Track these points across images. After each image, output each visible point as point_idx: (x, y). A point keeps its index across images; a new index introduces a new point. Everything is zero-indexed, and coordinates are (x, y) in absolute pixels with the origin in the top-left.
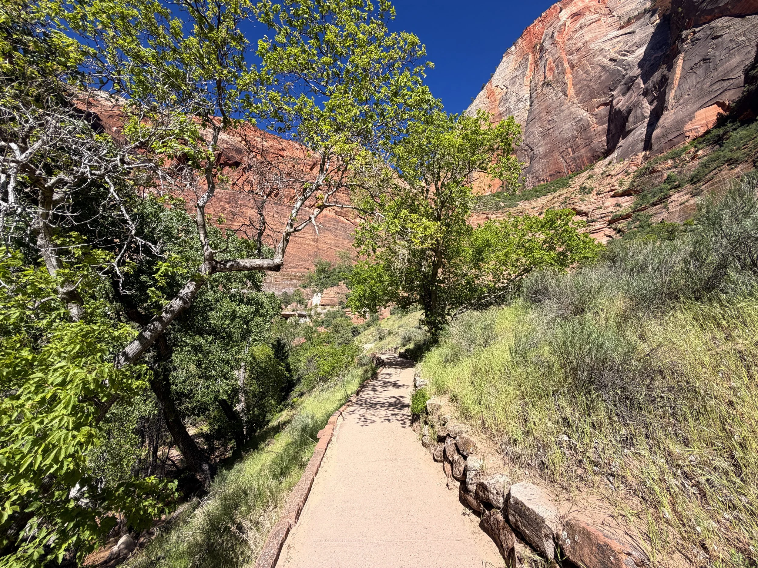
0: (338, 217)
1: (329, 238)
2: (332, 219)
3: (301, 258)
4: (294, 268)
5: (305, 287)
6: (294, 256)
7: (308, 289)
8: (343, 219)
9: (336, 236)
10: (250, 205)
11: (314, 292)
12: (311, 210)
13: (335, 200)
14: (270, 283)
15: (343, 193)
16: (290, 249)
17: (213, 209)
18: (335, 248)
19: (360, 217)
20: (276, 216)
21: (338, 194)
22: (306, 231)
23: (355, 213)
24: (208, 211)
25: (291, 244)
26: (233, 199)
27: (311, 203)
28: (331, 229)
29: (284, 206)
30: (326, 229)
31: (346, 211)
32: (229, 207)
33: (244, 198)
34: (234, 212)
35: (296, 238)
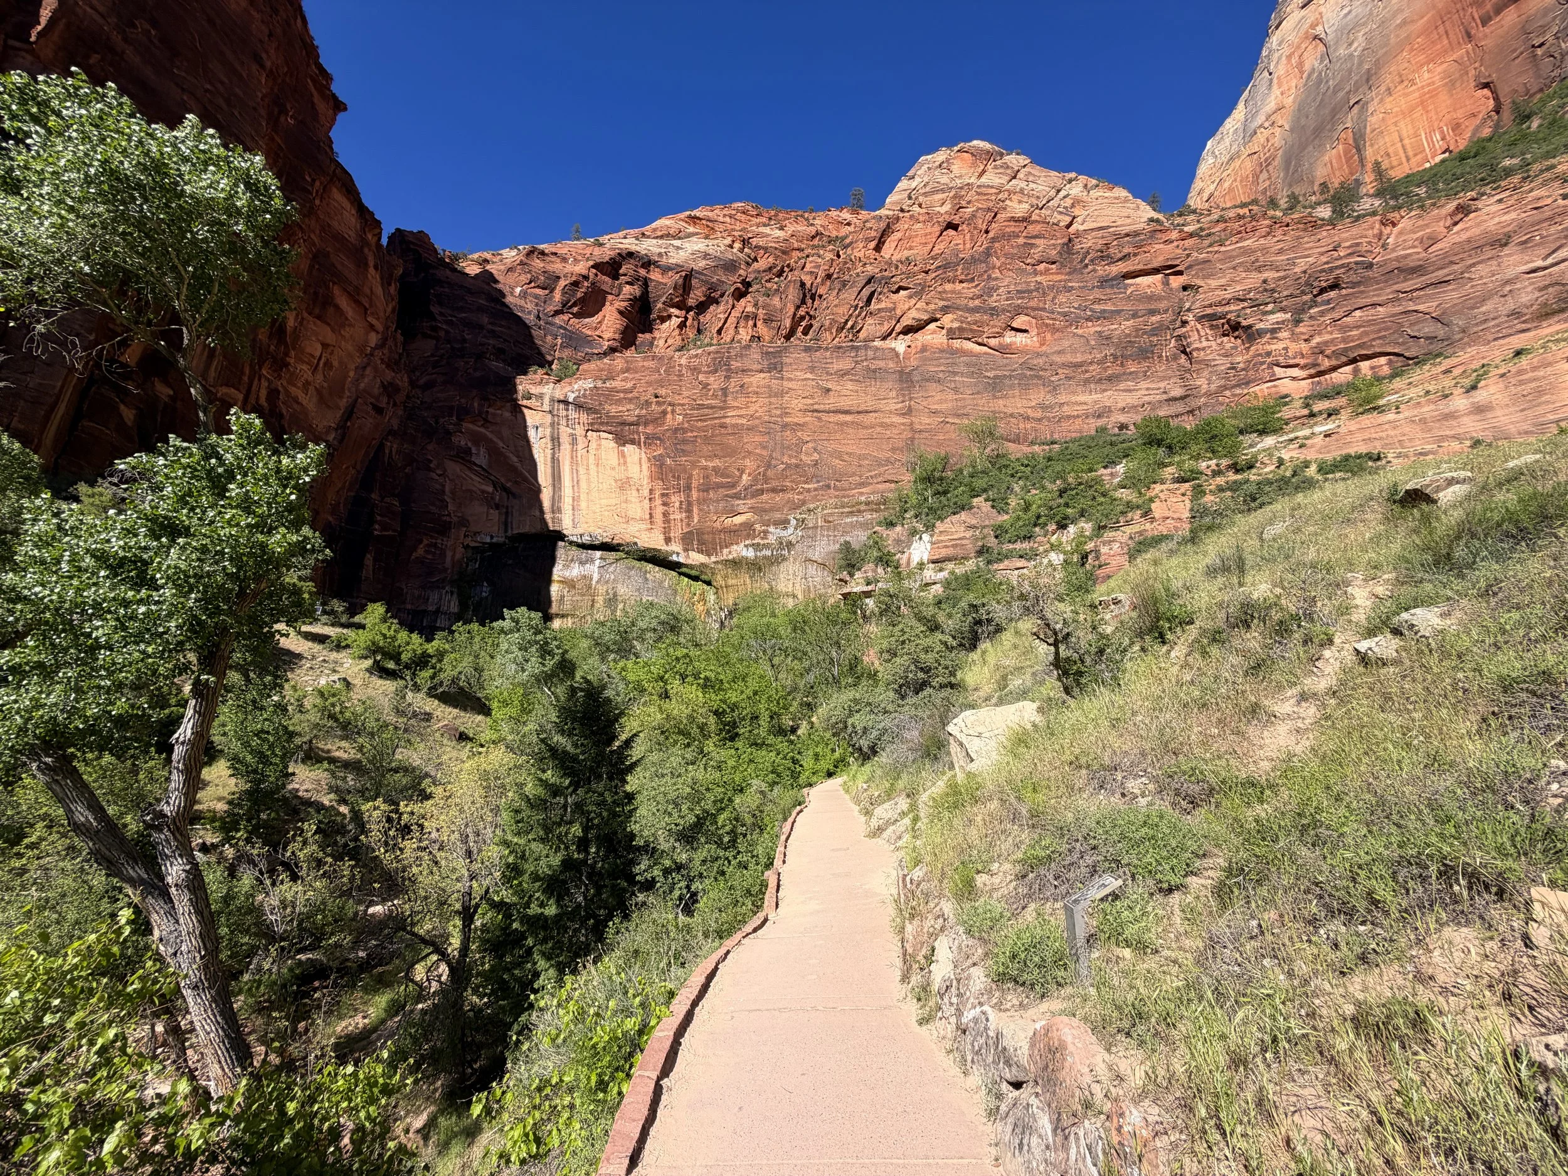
0: (957, 343)
1: (939, 399)
2: (942, 351)
3: (876, 460)
4: (863, 485)
5: (891, 524)
6: (861, 457)
7: (898, 529)
8: (969, 346)
9: (956, 390)
10: (756, 367)
11: (914, 532)
12: (891, 343)
13: (941, 303)
14: (815, 527)
15: (961, 282)
16: (851, 443)
17: (687, 394)
18: (956, 421)
19: (1013, 329)
20: (809, 376)
21: (948, 287)
22: (882, 394)
23: (999, 322)
24: (677, 399)
25: (851, 431)
26: (721, 364)
27: (886, 327)
28: (941, 375)
29: (827, 349)
30: (927, 380)
31: (975, 323)
32: (715, 382)
33: (742, 356)
34: (725, 391)
35: (861, 417)
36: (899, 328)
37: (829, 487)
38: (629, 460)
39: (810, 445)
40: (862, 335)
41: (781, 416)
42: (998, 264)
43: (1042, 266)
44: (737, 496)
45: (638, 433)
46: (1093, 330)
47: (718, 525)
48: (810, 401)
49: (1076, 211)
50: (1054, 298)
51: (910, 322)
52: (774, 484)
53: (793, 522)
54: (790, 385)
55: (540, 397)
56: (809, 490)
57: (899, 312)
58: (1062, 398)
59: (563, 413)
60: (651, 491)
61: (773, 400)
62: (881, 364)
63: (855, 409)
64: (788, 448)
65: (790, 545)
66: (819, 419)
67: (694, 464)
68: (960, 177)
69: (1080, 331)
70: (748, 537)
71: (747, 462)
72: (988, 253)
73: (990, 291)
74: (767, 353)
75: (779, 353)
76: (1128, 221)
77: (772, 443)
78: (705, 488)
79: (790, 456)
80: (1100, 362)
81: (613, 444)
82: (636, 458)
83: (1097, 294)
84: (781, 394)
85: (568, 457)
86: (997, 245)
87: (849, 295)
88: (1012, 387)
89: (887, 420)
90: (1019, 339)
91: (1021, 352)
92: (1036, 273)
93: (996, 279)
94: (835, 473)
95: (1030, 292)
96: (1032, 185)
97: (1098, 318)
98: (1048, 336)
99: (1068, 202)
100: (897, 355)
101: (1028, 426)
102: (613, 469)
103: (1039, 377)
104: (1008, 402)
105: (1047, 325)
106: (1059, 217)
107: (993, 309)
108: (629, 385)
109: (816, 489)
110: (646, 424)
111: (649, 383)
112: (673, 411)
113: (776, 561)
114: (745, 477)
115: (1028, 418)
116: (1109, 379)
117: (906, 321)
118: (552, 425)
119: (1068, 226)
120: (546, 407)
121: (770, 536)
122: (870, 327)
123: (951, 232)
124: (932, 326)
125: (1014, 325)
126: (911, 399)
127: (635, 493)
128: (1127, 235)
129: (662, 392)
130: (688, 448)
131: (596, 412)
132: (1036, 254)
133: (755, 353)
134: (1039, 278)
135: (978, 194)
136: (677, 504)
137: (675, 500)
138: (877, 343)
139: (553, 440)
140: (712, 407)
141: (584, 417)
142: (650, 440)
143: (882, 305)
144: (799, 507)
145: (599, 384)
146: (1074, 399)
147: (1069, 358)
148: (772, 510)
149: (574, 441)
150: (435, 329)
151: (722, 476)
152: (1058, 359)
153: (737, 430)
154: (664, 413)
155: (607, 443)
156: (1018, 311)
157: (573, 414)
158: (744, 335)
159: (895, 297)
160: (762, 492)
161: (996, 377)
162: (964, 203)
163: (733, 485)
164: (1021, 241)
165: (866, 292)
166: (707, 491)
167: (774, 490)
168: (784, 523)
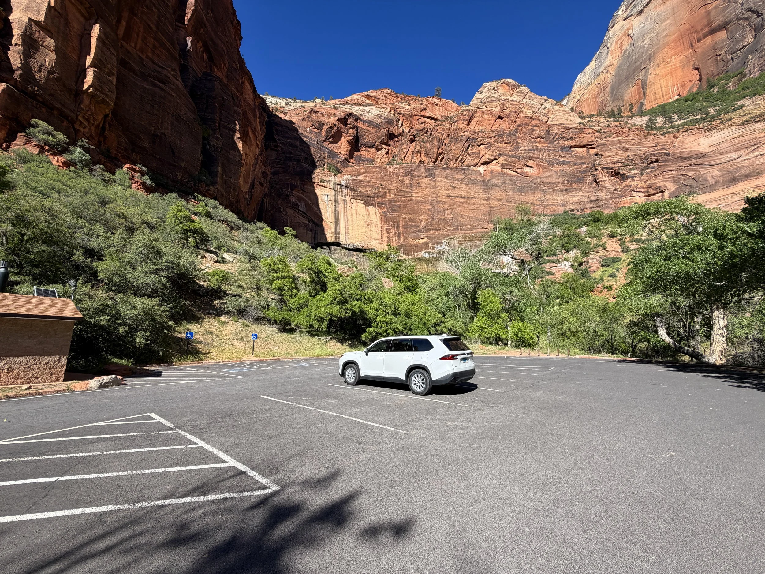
0: (505, 170)
1: (499, 194)
2: (499, 173)
3: (477, 219)
4: (472, 229)
6: (470, 217)
8: (509, 172)
9: (506, 191)
10: (423, 175)
12: (477, 168)
13: (498, 152)
14: (454, 246)
15: (505, 143)
16: (466, 211)
17: (394, 185)
18: (507, 204)
19: (527, 166)
20: (447, 181)
21: (500, 145)
22: (477, 190)
23: (521, 162)
24: (391, 187)
25: (466, 206)
26: (408, 172)
27: (476, 161)
28: (500, 184)
29: (452, 169)
30: (494, 186)
31: (512, 162)
32: (407, 180)
33: (417, 169)
34: (411, 184)
35: (469, 200)
36: (481, 162)
37: (458, 229)
38: (370, 212)
39: (449, 211)
40: (465, 164)
41: (436, 198)
42: (520, 137)
43: (538, 140)
44: (420, 231)
45: (374, 201)
46: (559, 169)
47: (412, 243)
48: (447, 192)
49: (550, 115)
50: (543, 154)
51: (486, 160)
52: (435, 227)
53: (445, 243)
54: (439, 184)
55: (329, 182)
56: (450, 230)
57: (481, 155)
58: (548, 197)
59: (340, 190)
60: (382, 227)
61: (432, 190)
62: (475, 177)
63: (467, 196)
64: (441, 212)
65: (444, 253)
66: (452, 199)
67: (400, 216)
68: (503, 95)
69: (554, 169)
70: (426, 249)
71: (423, 217)
72: (516, 131)
73: (517, 148)
74: (428, 169)
75: (432, 169)
76: (571, 122)
77: (433, 209)
78: (406, 227)
79: (441, 215)
80: (562, 183)
81: (363, 205)
82: (374, 212)
83: (560, 153)
84: (435, 188)
85: (342, 210)
86: (520, 128)
87: (460, 145)
88: (528, 191)
89: (480, 202)
90: (529, 170)
91: (531, 176)
92: (536, 142)
93: (520, 143)
94: (460, 223)
95: (534, 150)
96: (532, 102)
97: (561, 164)
98: (541, 170)
99: (546, 111)
100: (481, 174)
101: (535, 208)
102: (364, 216)
103: (538, 187)
104: (526, 197)
105: (541, 165)
106: (543, 117)
107: (519, 156)
108: (368, 179)
109: (453, 230)
110: (378, 197)
111: (377, 179)
112: (389, 193)
113: (437, 259)
114: (422, 223)
115: (534, 204)
116: (566, 190)
117: (484, 159)
118: (335, 195)
119: (547, 122)
120: (332, 187)
121: (435, 249)
122: (469, 160)
123: (499, 120)
124: (495, 162)
125: (528, 164)
126: (488, 194)
127: (374, 228)
128: (571, 129)
129: (384, 183)
130: (397, 209)
131: (355, 190)
132: (536, 133)
133: (422, 169)
134: (537, 145)
135: (512, 104)
136: (394, 233)
137: (393, 231)
138: (472, 168)
139: (335, 201)
140: (406, 192)
141: (350, 192)
142: (380, 205)
143: (474, 151)
144: (446, 237)
145: (354, 177)
146: (552, 197)
147: (549, 180)
148: (435, 238)
149: (345, 203)
150: (276, 146)
151: (413, 222)
152: (545, 180)
153: (418, 203)
154: (386, 193)
155: (360, 205)
156: (530, 158)
157: (344, 191)
158: (417, 160)
159: (479, 148)
160: (430, 230)
161: (521, 186)
162: (505, 108)
163: (418, 226)
164: (530, 127)
165: (466, 145)
166: (406, 228)
167: (435, 229)
168: (441, 243)
